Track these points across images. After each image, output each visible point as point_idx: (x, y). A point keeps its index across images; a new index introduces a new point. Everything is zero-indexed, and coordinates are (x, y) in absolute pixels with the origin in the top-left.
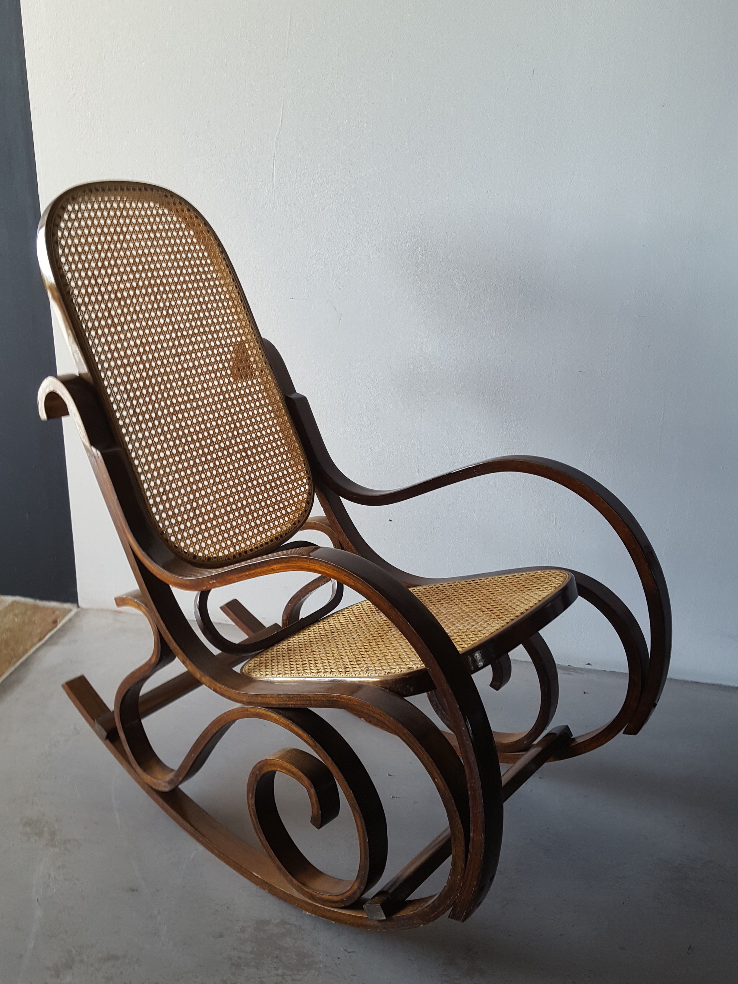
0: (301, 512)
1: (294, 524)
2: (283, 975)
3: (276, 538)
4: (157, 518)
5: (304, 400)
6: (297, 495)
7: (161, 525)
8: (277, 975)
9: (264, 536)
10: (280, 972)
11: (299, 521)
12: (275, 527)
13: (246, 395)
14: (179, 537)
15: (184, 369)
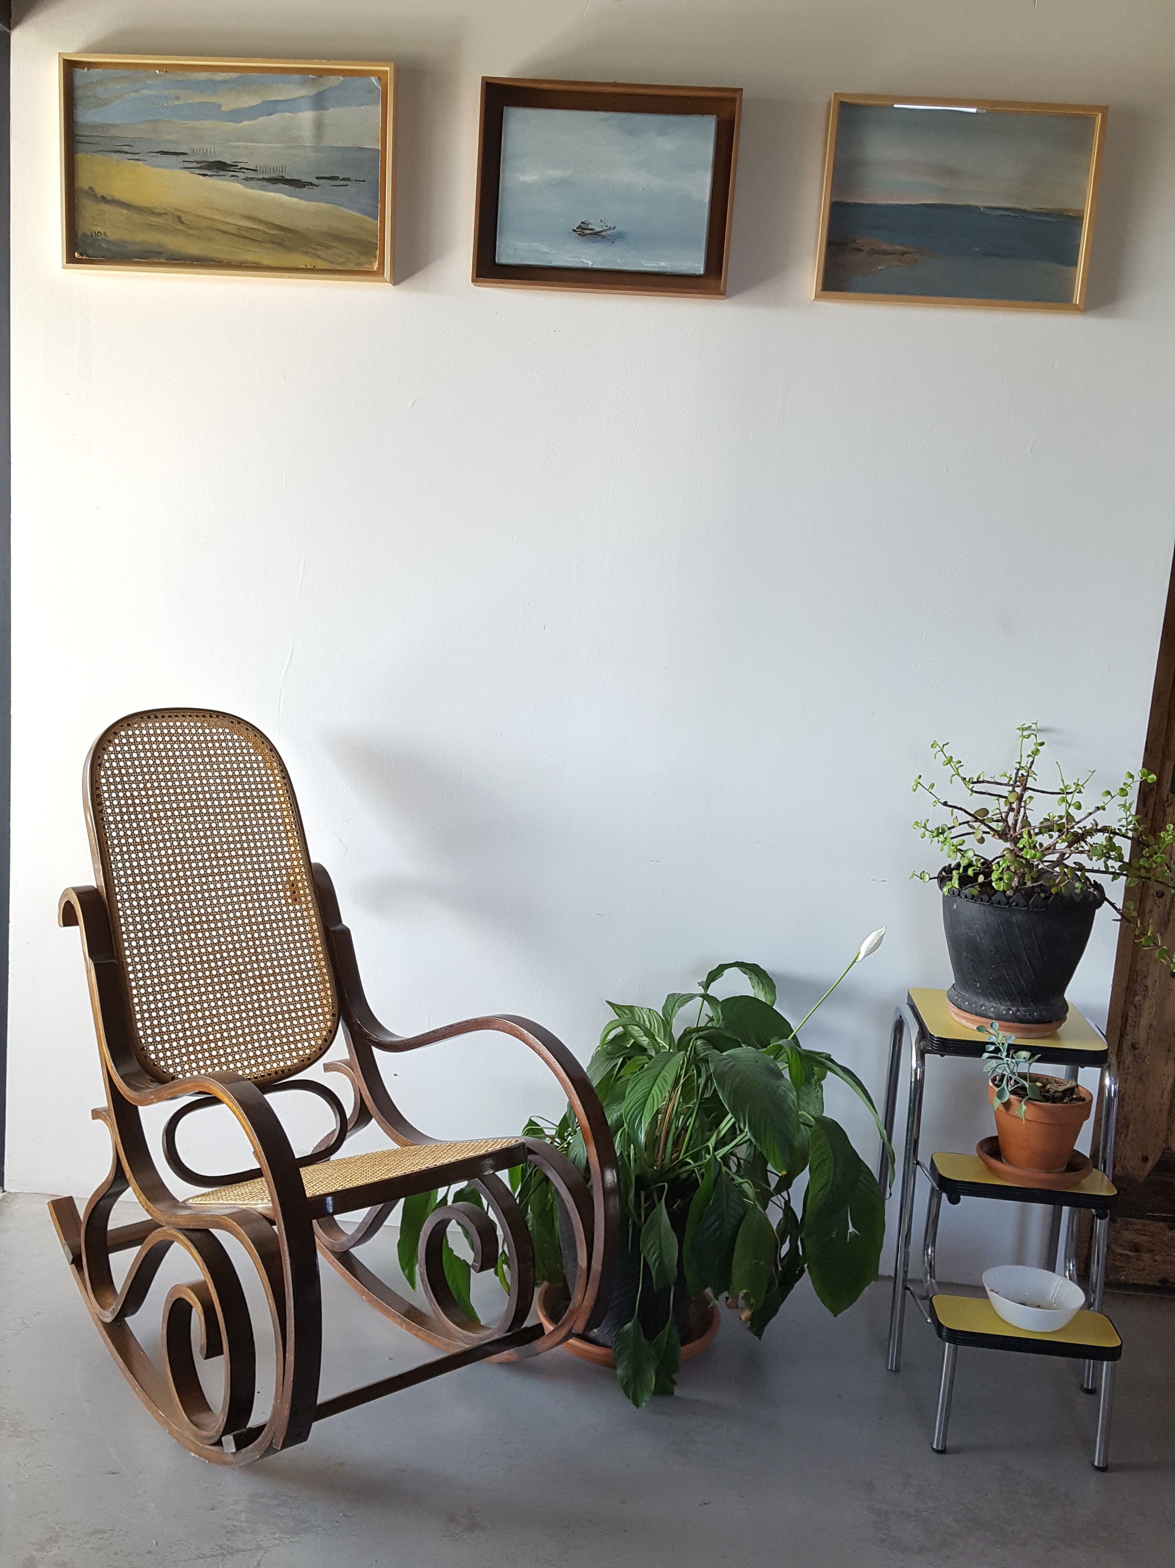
0: (314, 1049)
1: (303, 1061)
2: (280, 1539)
3: (276, 1073)
4: (141, 1033)
5: (346, 933)
6: (314, 1031)
7: (143, 1041)
8: (275, 1539)
9: (261, 1068)
10: (276, 1536)
11: (309, 1059)
12: (278, 1061)
13: (277, 921)
14: (161, 1055)
15: (209, 890)
